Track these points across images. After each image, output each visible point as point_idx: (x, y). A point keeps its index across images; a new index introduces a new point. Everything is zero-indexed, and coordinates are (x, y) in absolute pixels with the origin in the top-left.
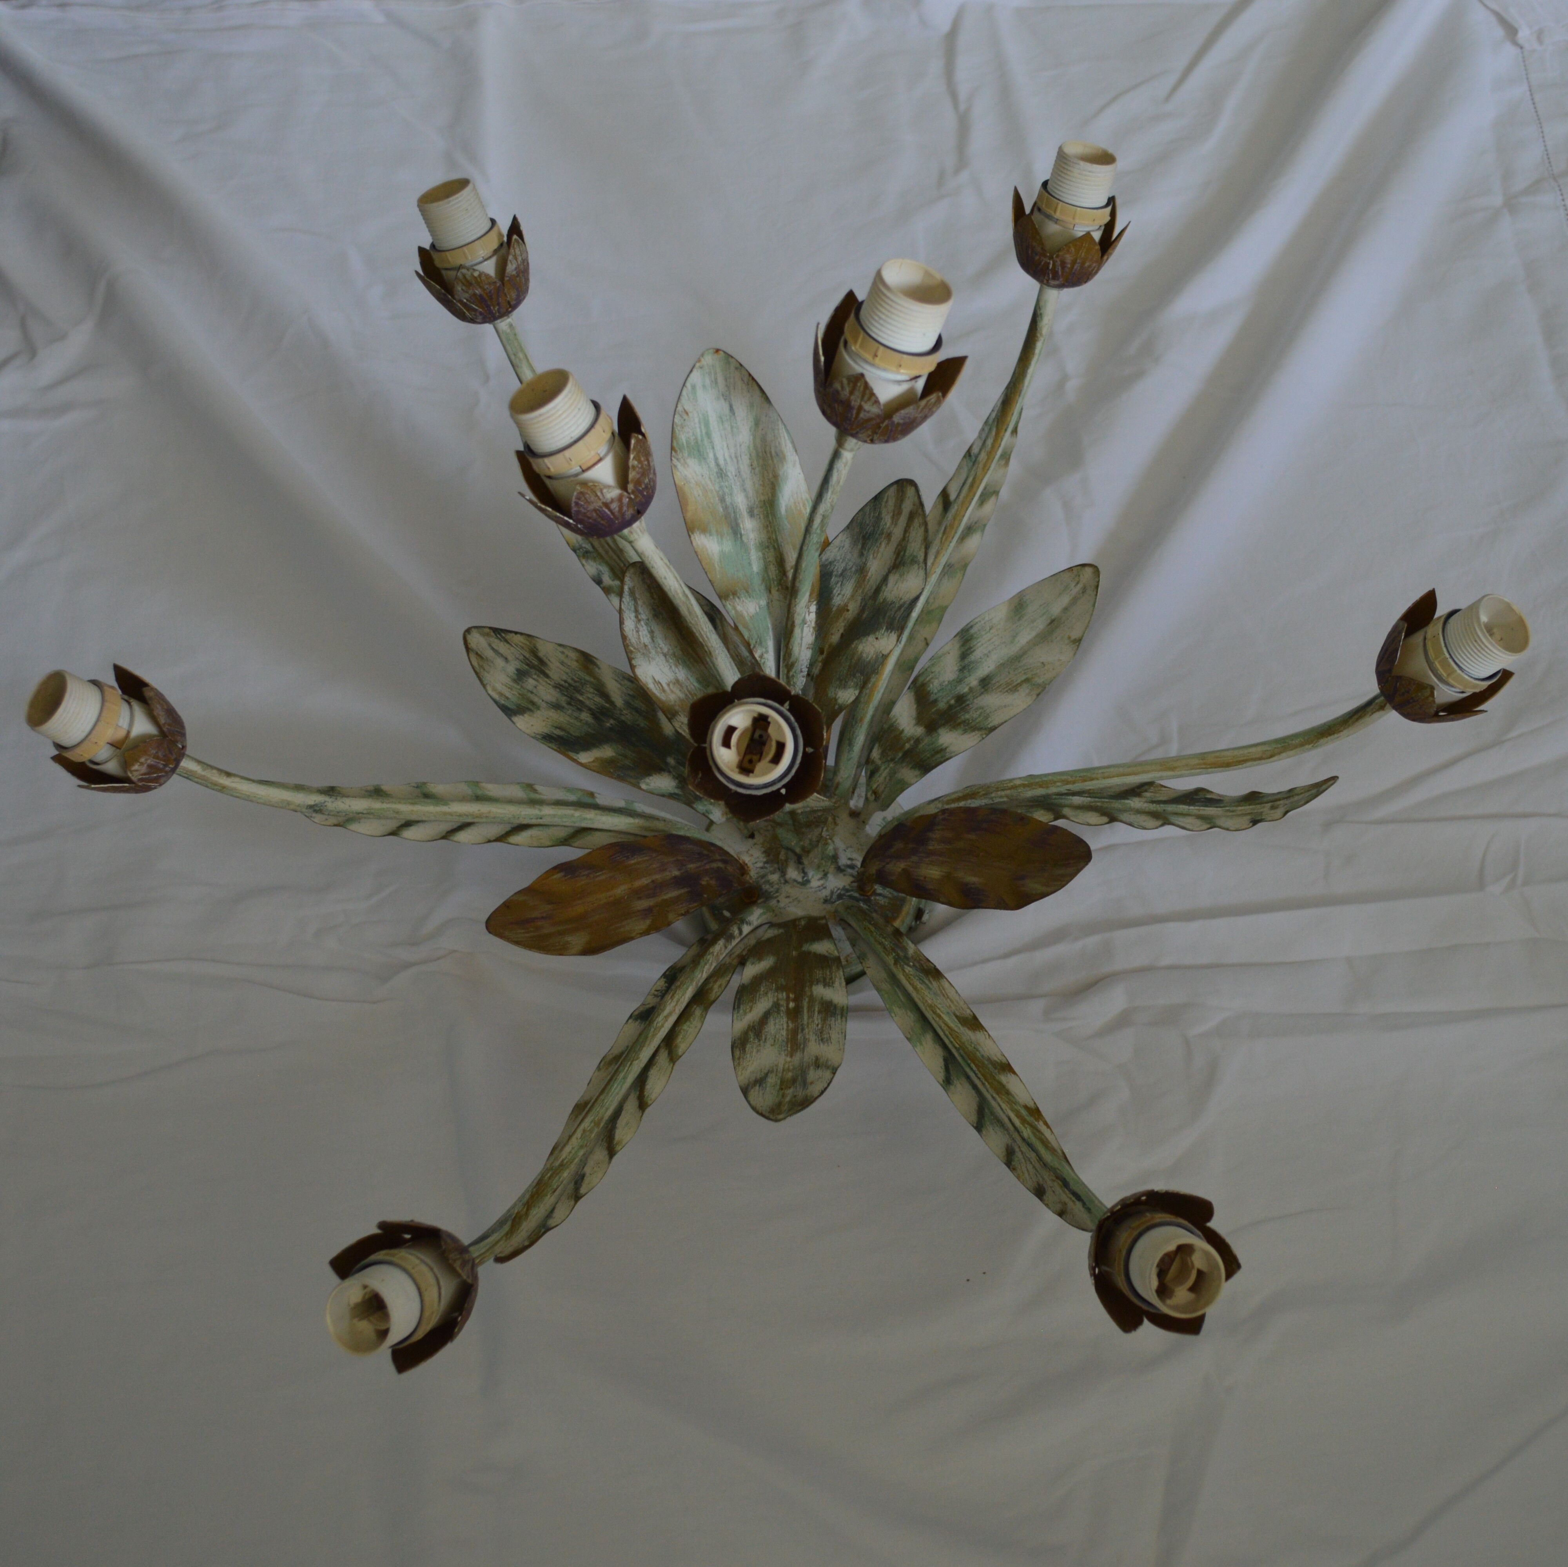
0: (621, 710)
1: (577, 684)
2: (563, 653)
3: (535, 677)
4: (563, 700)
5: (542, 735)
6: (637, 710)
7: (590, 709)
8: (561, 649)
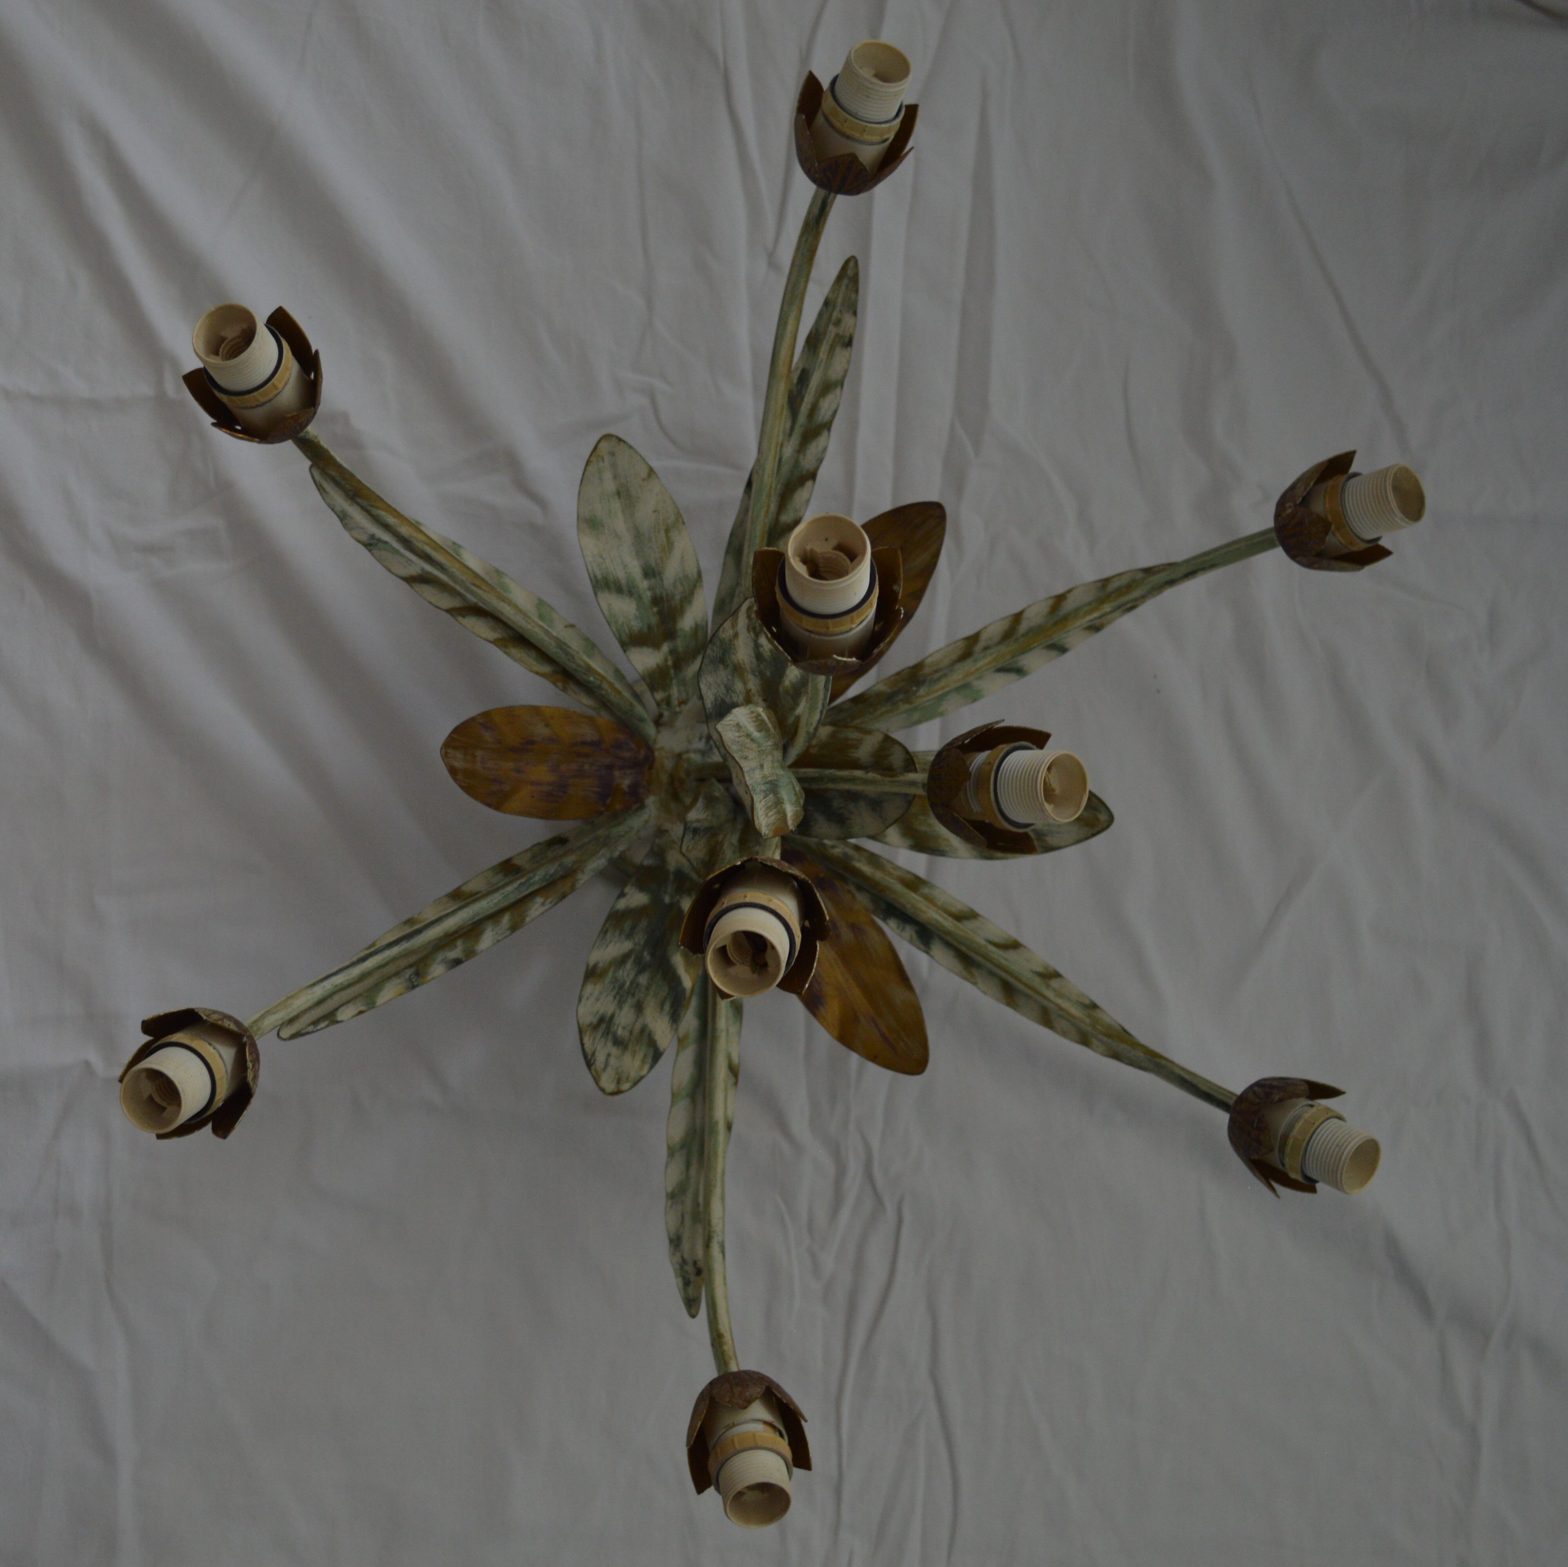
0: (635, 944)
1: (617, 985)
2: (588, 998)
3: (616, 1027)
4: (630, 1001)
5: (672, 1024)
6: (633, 928)
7: (636, 975)
8: (584, 1000)
